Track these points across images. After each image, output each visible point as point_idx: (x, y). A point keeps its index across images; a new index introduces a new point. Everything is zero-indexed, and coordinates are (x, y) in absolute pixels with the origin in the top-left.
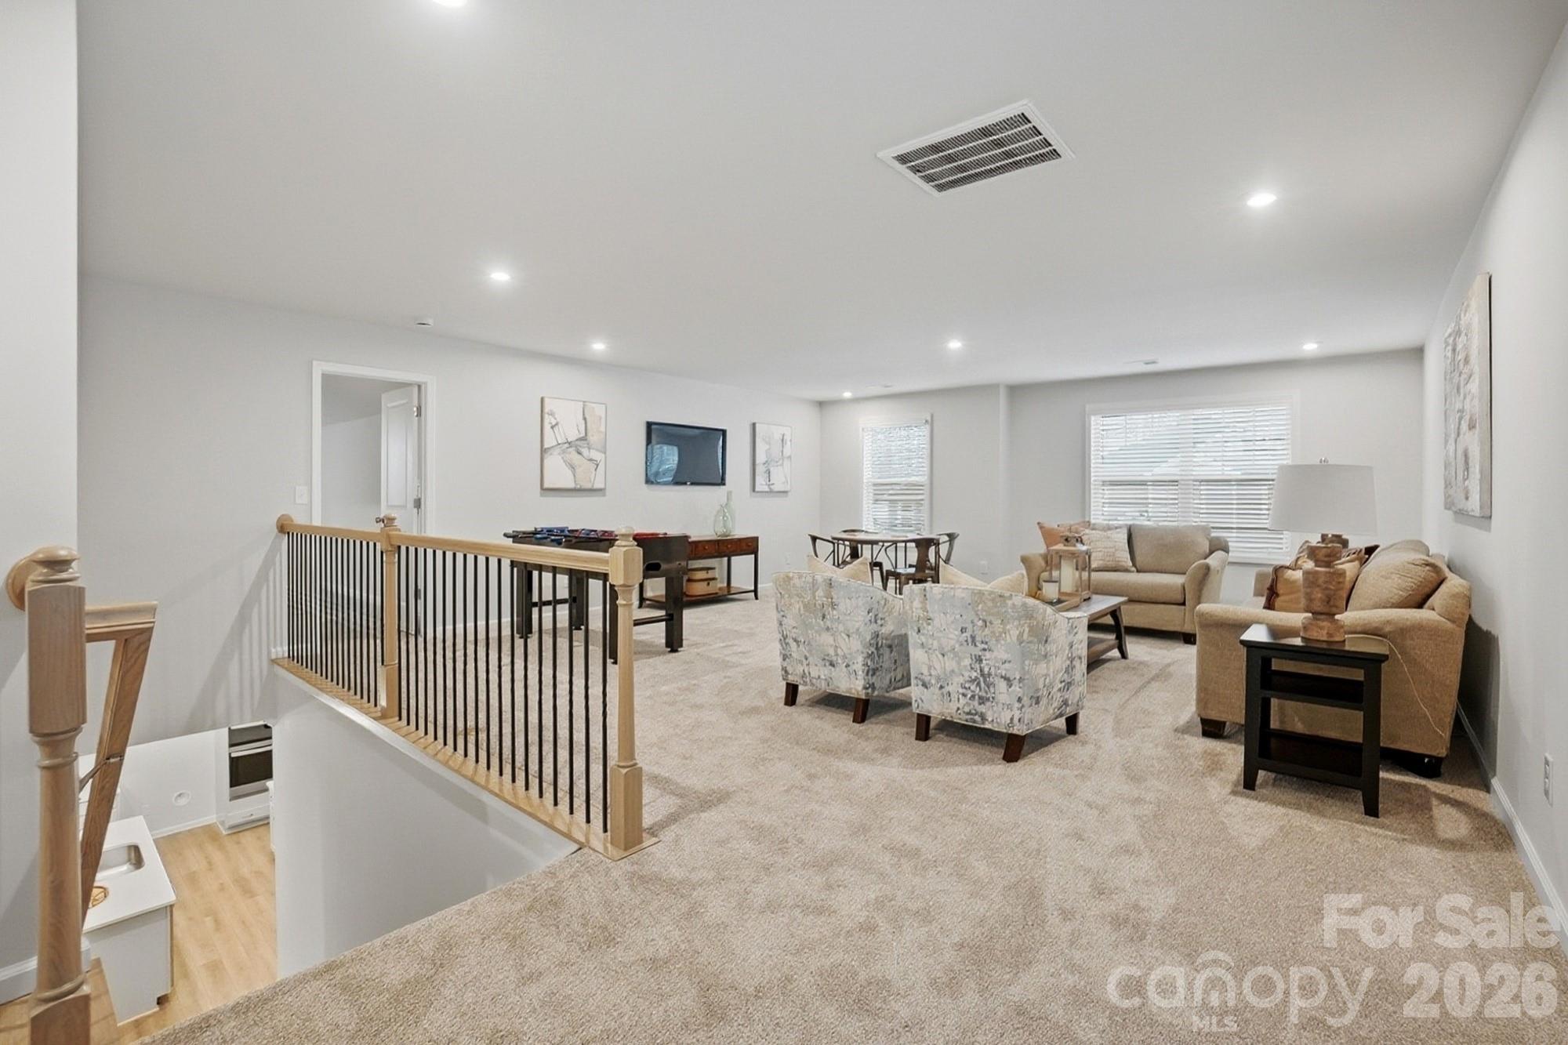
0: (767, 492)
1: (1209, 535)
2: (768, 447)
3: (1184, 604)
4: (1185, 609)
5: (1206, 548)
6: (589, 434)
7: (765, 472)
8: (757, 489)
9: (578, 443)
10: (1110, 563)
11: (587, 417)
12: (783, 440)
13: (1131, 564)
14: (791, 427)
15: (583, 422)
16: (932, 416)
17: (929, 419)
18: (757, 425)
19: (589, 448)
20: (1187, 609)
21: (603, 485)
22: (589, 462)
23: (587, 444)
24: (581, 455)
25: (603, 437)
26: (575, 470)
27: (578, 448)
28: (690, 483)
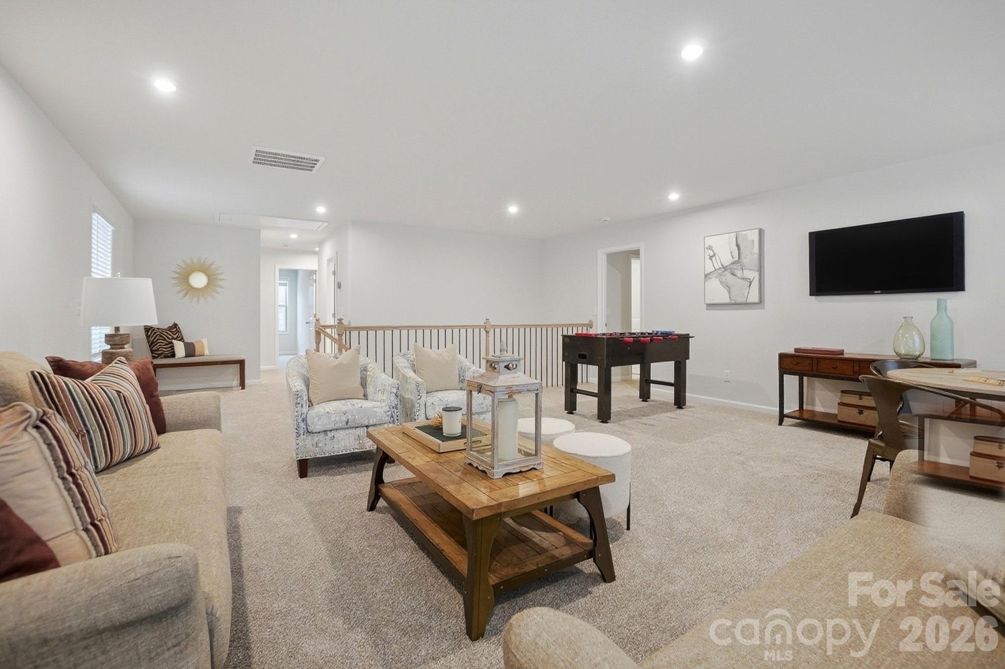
6: (743, 256)
9: (732, 266)
11: (740, 243)
15: (736, 248)
19: (742, 269)
21: (756, 300)
22: (742, 281)
23: (741, 265)
24: (735, 275)
25: (756, 257)
26: (730, 288)
27: (733, 270)
28: (880, 292)
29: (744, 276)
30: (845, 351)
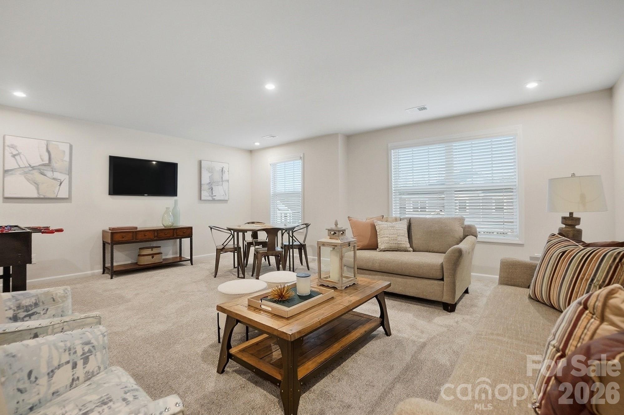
0: (211, 200)
1: (463, 224)
2: (210, 174)
3: (442, 279)
4: (444, 284)
5: (461, 233)
6: (53, 161)
7: (209, 189)
8: (202, 199)
9: (41, 167)
10: (393, 245)
11: (50, 149)
12: (222, 171)
13: (409, 246)
14: (229, 164)
15: (47, 154)
16: (304, 154)
17: (302, 156)
18: (202, 162)
19: (53, 171)
20: (445, 284)
21: (66, 196)
22: (53, 180)
23: (51, 168)
24: (45, 175)
25: (67, 164)
26: (38, 185)
27: (42, 170)
28: (147, 195)
29: (54, 177)
30: (138, 227)
